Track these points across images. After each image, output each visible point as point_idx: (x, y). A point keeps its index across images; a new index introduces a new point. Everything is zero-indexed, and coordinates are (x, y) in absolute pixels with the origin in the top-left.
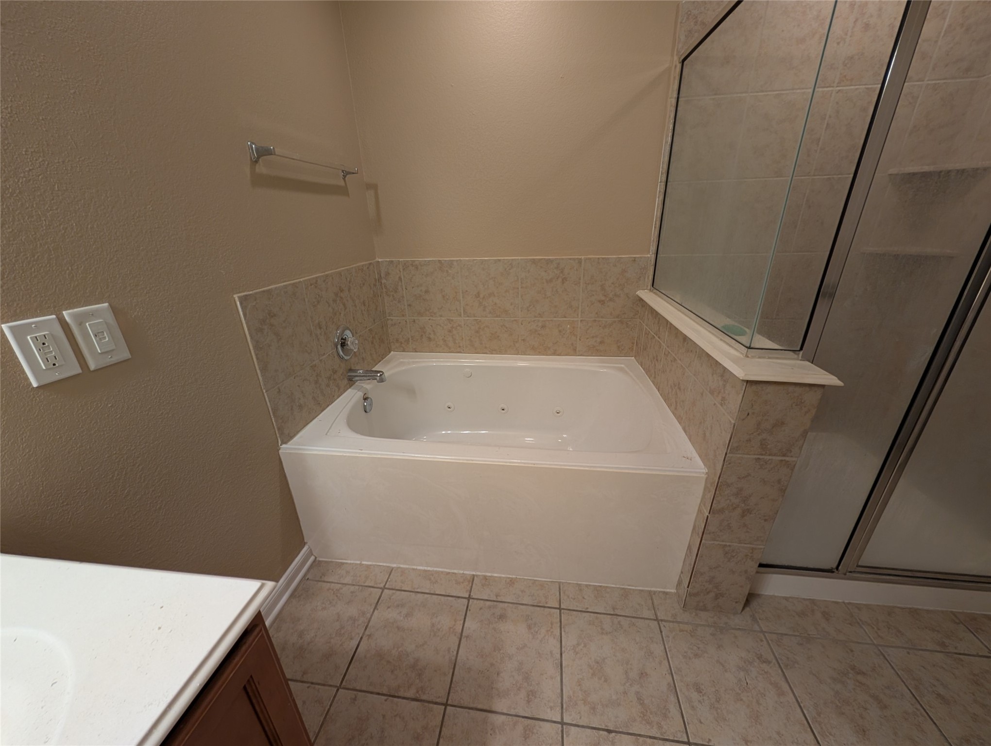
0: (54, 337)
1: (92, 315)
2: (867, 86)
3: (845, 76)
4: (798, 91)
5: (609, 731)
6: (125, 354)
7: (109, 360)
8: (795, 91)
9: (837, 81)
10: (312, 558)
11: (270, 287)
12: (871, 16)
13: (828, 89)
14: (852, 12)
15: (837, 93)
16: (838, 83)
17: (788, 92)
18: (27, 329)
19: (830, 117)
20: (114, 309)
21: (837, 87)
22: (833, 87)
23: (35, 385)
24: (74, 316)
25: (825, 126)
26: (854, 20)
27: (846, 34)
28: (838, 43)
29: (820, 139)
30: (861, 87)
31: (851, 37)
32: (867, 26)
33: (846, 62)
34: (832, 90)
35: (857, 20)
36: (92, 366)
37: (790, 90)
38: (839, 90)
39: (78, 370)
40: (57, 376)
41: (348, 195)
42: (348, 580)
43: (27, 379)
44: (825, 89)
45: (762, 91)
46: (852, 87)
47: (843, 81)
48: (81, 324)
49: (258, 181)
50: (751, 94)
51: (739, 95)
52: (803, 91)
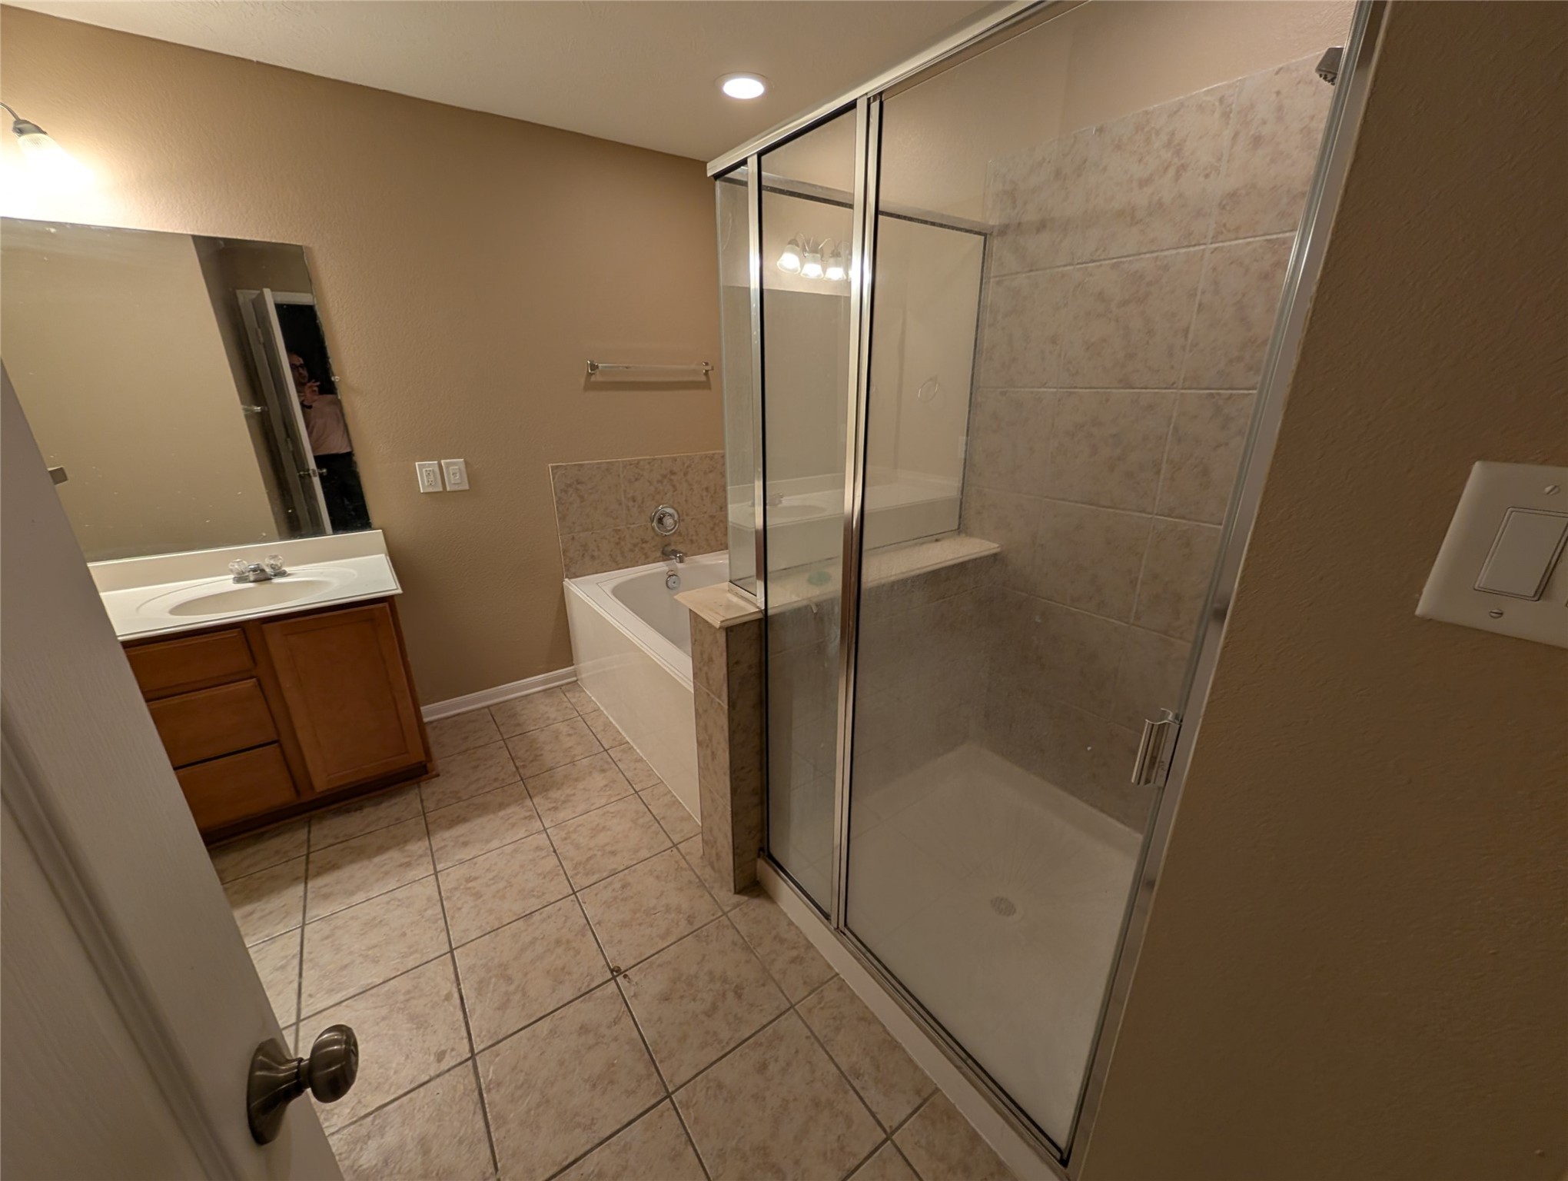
0: (433, 471)
1: (454, 464)
2: (1268, 237)
3: (1225, 225)
4: (1148, 255)
5: (555, 851)
6: (467, 487)
7: (456, 488)
8: (1142, 256)
9: (1211, 234)
10: (575, 679)
11: (583, 462)
12: (1264, 123)
13: (1197, 248)
14: (1228, 124)
15: (1212, 253)
16: (1213, 237)
17: (1131, 258)
18: (424, 466)
19: (1203, 292)
20: (466, 463)
21: (1211, 243)
22: (1205, 244)
23: (422, 491)
24: (446, 463)
25: (1197, 306)
26: (1232, 135)
27: (1220, 160)
28: (1207, 176)
29: (1188, 328)
30: (1257, 239)
31: (1228, 161)
32: (1257, 141)
33: (1224, 202)
34: (1204, 250)
35: (1236, 134)
36: (448, 489)
37: (1134, 255)
38: (1216, 249)
39: (441, 489)
40: (431, 490)
41: (710, 388)
42: (573, 700)
43: (419, 488)
44: (1192, 249)
45: (1094, 261)
46: (1240, 241)
47: (1222, 233)
48: (447, 468)
49: (590, 386)
50: (1078, 266)
51: (1061, 269)
52: (1155, 255)
